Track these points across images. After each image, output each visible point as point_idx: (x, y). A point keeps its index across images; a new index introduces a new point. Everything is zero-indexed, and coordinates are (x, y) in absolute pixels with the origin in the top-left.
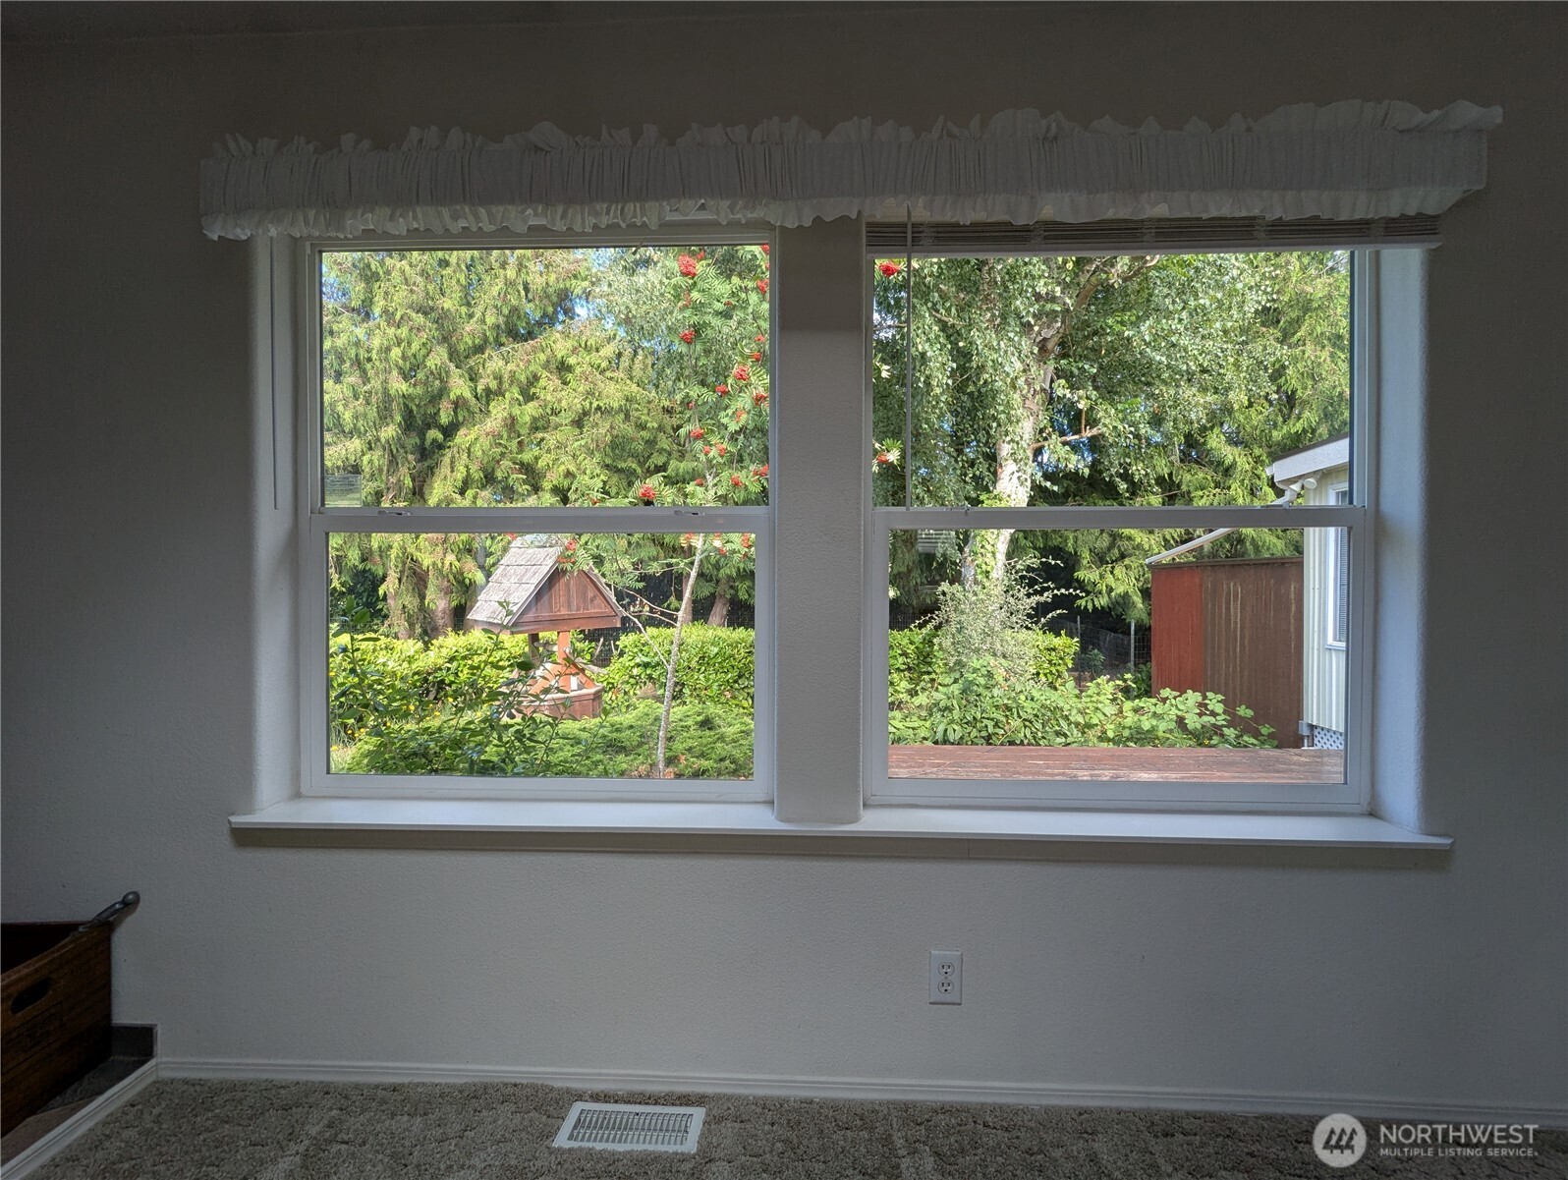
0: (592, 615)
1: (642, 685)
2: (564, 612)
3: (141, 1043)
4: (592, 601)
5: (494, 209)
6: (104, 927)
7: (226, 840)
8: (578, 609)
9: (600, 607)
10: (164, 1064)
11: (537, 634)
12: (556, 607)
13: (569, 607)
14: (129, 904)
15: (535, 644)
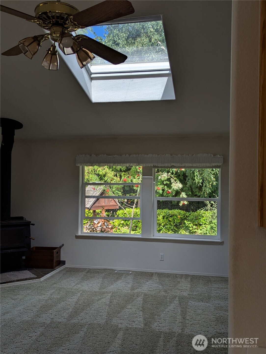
0: (111, 205)
1: (124, 227)
2: (103, 204)
3: (64, 263)
4: (111, 201)
5: (109, 164)
6: (60, 247)
7: (74, 237)
8: (107, 203)
9: (113, 203)
10: (67, 265)
11: (95, 211)
12: (101, 203)
13: (105, 203)
14: (63, 245)
15: (95, 213)
